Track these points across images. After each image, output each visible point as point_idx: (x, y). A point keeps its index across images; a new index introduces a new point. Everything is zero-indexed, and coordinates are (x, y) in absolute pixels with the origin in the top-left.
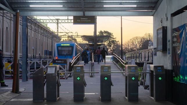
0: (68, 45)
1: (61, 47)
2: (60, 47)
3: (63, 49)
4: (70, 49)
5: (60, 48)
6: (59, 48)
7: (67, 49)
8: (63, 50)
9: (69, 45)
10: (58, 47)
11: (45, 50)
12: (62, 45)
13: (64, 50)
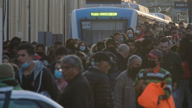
0: (111, 14)
1: (89, 23)
2: (86, 20)
3: (97, 27)
4: (120, 26)
5: (86, 26)
6: (83, 23)
7: (110, 27)
8: (97, 31)
9: (116, 14)
10: (80, 22)
11: (39, 33)
12: (92, 14)
13: (102, 31)
